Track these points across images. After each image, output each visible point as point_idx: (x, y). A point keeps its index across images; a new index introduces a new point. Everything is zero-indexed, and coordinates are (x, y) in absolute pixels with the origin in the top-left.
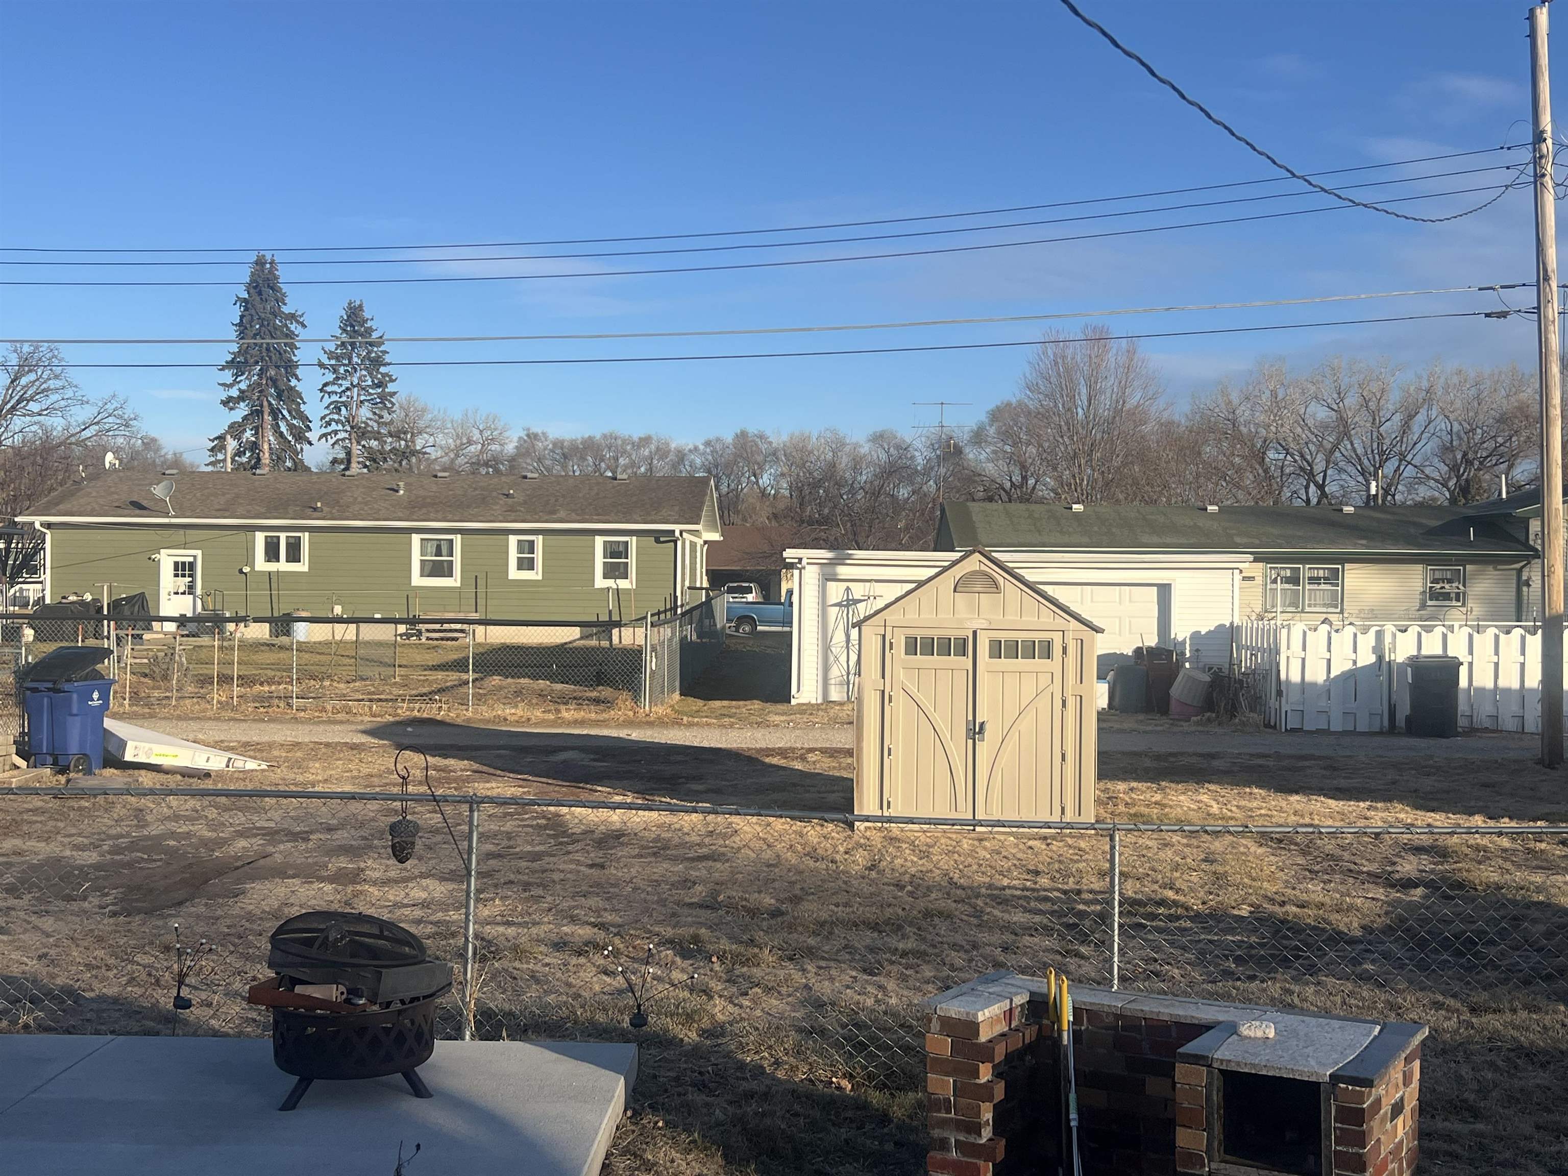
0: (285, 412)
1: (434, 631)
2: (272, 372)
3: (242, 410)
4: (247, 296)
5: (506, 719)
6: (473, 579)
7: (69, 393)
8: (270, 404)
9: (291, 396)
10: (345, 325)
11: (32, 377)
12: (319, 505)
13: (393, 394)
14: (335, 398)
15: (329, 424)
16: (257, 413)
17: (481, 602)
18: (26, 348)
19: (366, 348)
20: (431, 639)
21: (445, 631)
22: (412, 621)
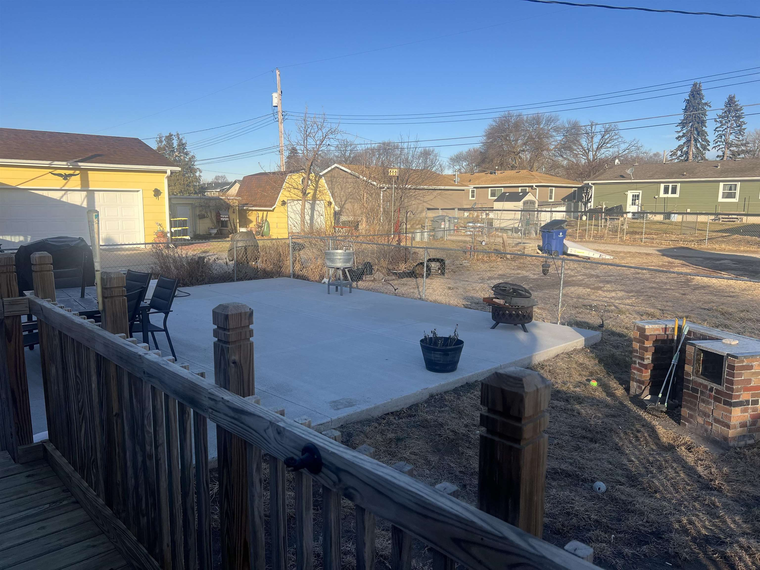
0: (700, 140)
1: (726, 218)
2: (696, 125)
3: (684, 140)
4: (689, 98)
5: (715, 249)
6: (743, 199)
7: (620, 140)
8: (694, 137)
9: (702, 134)
10: (727, 104)
11: (608, 135)
12: (685, 173)
13: (744, 129)
14: (720, 133)
15: (717, 143)
16: (689, 141)
17: (746, 208)
18: (607, 126)
19: (735, 112)
20: (724, 221)
21: (730, 218)
22: (717, 214)
